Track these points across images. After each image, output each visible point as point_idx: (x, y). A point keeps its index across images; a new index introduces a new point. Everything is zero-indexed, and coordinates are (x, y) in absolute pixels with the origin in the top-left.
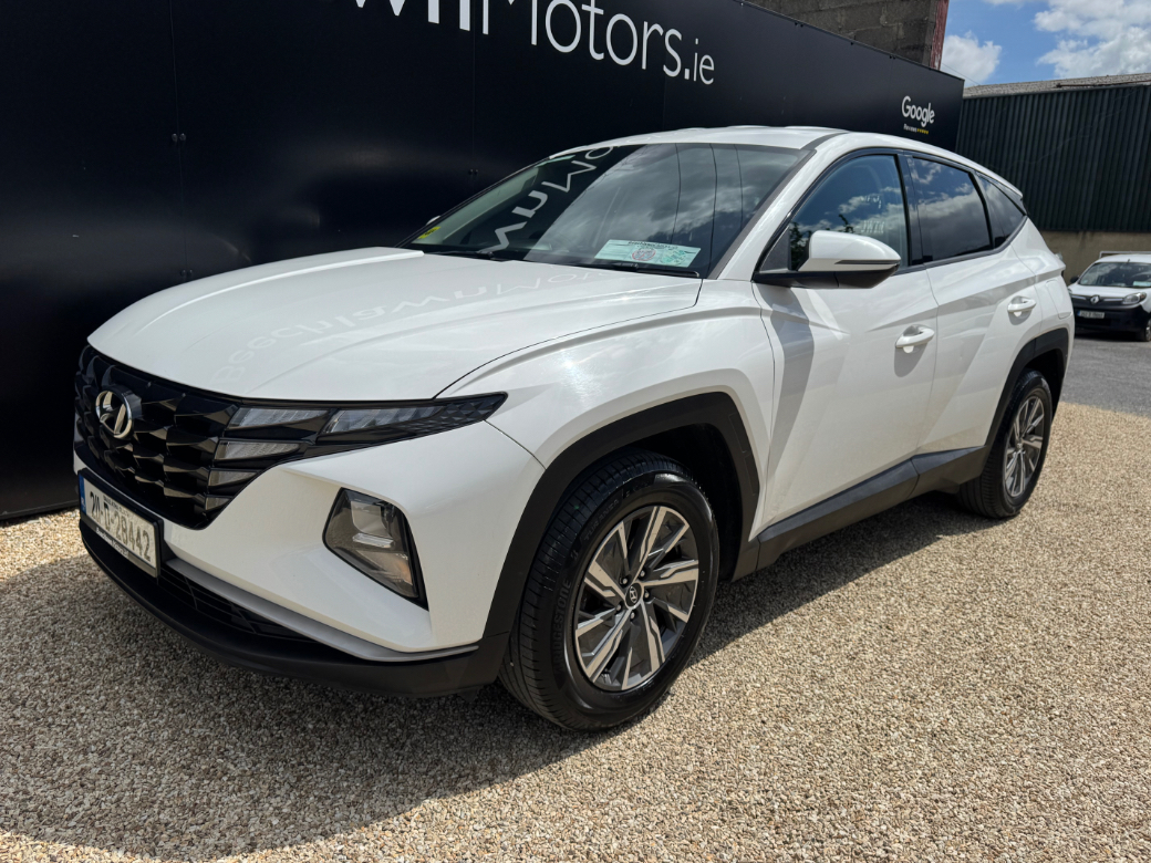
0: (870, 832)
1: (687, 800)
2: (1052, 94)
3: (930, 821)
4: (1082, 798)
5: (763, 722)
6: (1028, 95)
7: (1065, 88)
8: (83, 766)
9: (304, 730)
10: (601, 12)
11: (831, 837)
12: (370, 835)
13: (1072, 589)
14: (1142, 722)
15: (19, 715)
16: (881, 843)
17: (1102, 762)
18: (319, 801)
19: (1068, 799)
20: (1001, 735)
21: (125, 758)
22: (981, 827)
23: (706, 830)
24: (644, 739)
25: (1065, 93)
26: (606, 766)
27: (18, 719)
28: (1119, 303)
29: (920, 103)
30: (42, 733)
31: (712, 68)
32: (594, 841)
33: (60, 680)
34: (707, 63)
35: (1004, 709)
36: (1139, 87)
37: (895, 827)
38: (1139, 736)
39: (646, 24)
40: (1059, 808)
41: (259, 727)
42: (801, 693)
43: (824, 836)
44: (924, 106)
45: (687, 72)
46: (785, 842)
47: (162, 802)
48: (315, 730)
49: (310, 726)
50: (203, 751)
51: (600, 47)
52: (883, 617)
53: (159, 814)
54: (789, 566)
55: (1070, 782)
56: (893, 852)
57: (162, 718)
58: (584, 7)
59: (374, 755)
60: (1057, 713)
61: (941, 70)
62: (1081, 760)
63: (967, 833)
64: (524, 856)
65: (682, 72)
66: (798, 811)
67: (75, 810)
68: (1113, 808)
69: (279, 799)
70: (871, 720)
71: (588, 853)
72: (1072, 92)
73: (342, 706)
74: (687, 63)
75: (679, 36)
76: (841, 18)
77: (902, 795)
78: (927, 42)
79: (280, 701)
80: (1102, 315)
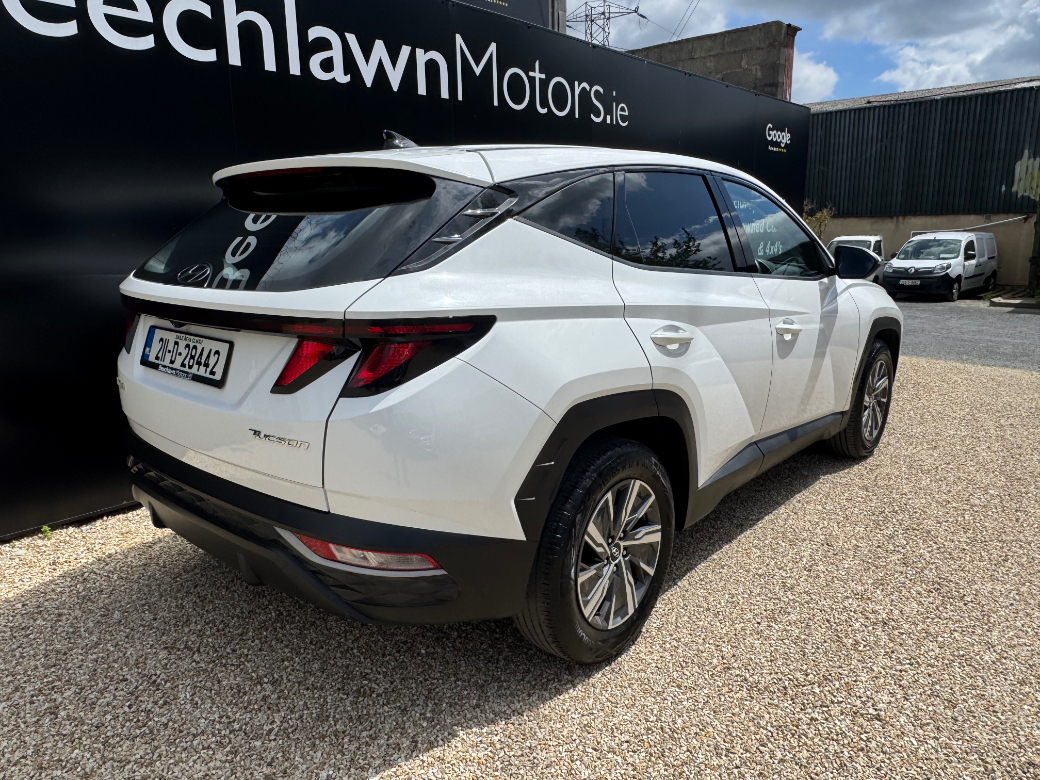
0: (860, 697)
1: (721, 685)
2: (865, 109)
3: (900, 686)
4: (1004, 661)
5: (758, 623)
6: (845, 111)
7: (875, 104)
8: (263, 693)
9: (419, 654)
10: (543, 76)
11: (833, 702)
12: (497, 728)
13: (954, 505)
14: (1032, 601)
15: (198, 659)
16: (870, 704)
17: (1011, 633)
18: (451, 706)
19: (994, 662)
20: (933, 619)
21: (292, 687)
22: (938, 687)
23: (741, 706)
24: (675, 643)
25: (875, 107)
26: (654, 665)
27: (199, 662)
28: (931, 272)
29: (779, 128)
30: (222, 671)
31: (627, 113)
32: (663, 719)
33: (218, 630)
34: (623, 109)
35: (931, 600)
36: (932, 101)
37: (877, 692)
38: (1032, 612)
39: (576, 83)
40: (989, 669)
41: (384, 655)
42: (779, 599)
43: (828, 702)
44: (782, 131)
45: (608, 117)
46: (802, 709)
47: (334, 717)
48: (428, 654)
49: (423, 651)
50: (348, 676)
51: (544, 104)
52: (822, 537)
53: (335, 725)
54: (742, 503)
55: (992, 650)
56: (881, 710)
57: (308, 654)
58: (531, 74)
59: (479, 670)
60: (969, 600)
61: (792, 101)
62: (995, 633)
63: (929, 692)
64: (616, 734)
65: (605, 118)
66: (804, 686)
67: (270, 727)
68: (1027, 666)
69: (420, 707)
70: (837, 616)
71: (662, 728)
72: (880, 107)
73: (441, 635)
74: (608, 111)
75: (601, 90)
76: (710, 64)
77: (875, 668)
78: (780, 80)
79: (392, 634)
80: (918, 282)
